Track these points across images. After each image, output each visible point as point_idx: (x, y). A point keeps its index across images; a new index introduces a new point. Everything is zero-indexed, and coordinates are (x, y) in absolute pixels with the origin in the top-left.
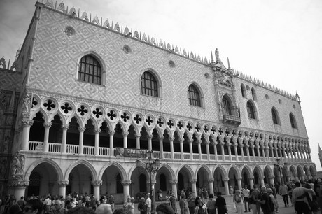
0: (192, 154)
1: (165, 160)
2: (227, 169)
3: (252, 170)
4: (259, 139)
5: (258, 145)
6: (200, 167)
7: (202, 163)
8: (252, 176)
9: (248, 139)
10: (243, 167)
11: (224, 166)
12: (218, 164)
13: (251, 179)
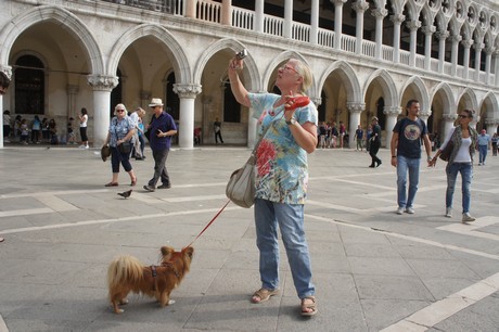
0: (315, 28)
1: (232, 31)
2: (399, 85)
3: (456, 97)
4: (485, 27)
5: (480, 40)
6: (332, 67)
7: (340, 59)
8: (453, 112)
9: (461, 20)
10: (438, 87)
11: (394, 78)
12: (381, 68)
13: (449, 120)
